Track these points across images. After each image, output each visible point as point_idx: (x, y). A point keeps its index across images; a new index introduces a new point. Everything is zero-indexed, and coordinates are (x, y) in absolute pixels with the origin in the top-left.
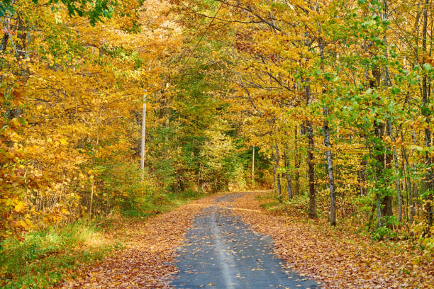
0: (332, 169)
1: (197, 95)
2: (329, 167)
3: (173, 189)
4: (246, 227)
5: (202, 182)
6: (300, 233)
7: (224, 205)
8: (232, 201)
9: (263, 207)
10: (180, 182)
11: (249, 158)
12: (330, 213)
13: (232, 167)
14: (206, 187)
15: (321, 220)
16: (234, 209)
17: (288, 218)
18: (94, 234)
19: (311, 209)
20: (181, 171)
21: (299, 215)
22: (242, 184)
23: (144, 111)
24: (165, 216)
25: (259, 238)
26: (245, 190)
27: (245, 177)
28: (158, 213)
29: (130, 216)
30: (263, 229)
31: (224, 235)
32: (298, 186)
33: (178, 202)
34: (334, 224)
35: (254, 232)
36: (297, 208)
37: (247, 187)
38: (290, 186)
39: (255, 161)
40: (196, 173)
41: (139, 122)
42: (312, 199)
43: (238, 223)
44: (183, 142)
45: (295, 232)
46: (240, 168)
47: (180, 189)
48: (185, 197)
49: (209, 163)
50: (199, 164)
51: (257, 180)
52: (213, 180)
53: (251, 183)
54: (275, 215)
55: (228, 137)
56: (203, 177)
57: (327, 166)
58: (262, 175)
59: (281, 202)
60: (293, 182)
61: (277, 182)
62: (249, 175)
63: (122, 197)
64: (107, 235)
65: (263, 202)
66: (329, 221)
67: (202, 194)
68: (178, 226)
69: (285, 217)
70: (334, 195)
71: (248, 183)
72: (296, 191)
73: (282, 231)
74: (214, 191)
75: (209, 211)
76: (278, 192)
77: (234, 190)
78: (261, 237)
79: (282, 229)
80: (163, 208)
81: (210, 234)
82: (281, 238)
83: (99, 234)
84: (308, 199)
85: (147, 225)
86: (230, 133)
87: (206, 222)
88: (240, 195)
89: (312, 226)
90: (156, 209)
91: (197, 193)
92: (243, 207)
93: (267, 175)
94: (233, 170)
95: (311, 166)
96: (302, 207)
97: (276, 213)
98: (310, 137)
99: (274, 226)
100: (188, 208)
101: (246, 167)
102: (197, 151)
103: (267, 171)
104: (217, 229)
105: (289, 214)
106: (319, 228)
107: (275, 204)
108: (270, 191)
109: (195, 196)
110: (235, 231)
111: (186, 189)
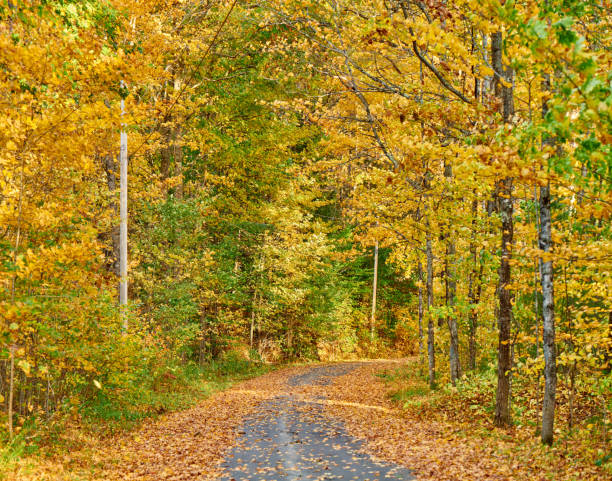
0: (551, 307)
1: (246, 111)
2: (547, 302)
3: (194, 353)
4: (356, 446)
5: (258, 335)
6: (472, 460)
7: (306, 395)
8: (324, 383)
9: (393, 398)
10: (210, 337)
11: (364, 278)
12: (541, 414)
13: (327, 299)
14: (267, 349)
15: (521, 432)
16: (330, 402)
17: (448, 425)
18: (22, 462)
19: (499, 406)
20: (211, 309)
21: (473, 419)
22: (349, 342)
23: (124, 154)
24: (178, 418)
25: (383, 471)
26: (354, 358)
27: (356, 326)
28: (162, 411)
29: (101, 418)
30: (393, 452)
31: (307, 463)
32: (473, 349)
33: (206, 386)
34: (549, 441)
35: (373, 458)
36: (469, 402)
37: (359, 350)
38: (455, 348)
39: (380, 285)
40: (247, 314)
41: (113, 181)
42: (504, 381)
43: (339, 437)
44: (215, 235)
45: (461, 459)
46: (344, 303)
47: (209, 353)
48: (222, 374)
49: (274, 290)
50: (251, 293)
51: (381, 333)
52: (284, 332)
53: (368, 340)
54: (419, 419)
55: (318, 225)
56: (259, 324)
57: (542, 299)
58: (393, 320)
59: (434, 386)
60: (464, 338)
61: (426, 337)
62: (364, 320)
63: (81, 371)
64: (50, 465)
65: (394, 388)
66: (537, 435)
67: (259, 365)
68: (206, 443)
69: (442, 423)
70: (553, 371)
71: (361, 340)
72: (469, 359)
73: (433, 456)
74: (286, 358)
75: (273, 407)
76: (428, 361)
77: (332, 358)
78: (387, 469)
79: (432, 451)
80: (173, 399)
81: (275, 461)
82: (432, 473)
83: (30, 460)
84: (495, 381)
85: (137, 439)
86: (322, 213)
87: (268, 434)
88: (345, 369)
89: (501, 445)
90: (158, 401)
91: (247, 365)
92: (348, 399)
93: (406, 321)
94: (328, 308)
95: (505, 299)
96: (480, 401)
97: (423, 413)
98: (507, 225)
99: (418, 443)
100: (228, 400)
101: (359, 300)
102: (246, 259)
103: (404, 310)
104: (291, 451)
105: (452, 417)
106: (514, 451)
107: (421, 392)
108: (409, 360)
109: (243, 371)
110: (331, 454)
111: (224, 355)
